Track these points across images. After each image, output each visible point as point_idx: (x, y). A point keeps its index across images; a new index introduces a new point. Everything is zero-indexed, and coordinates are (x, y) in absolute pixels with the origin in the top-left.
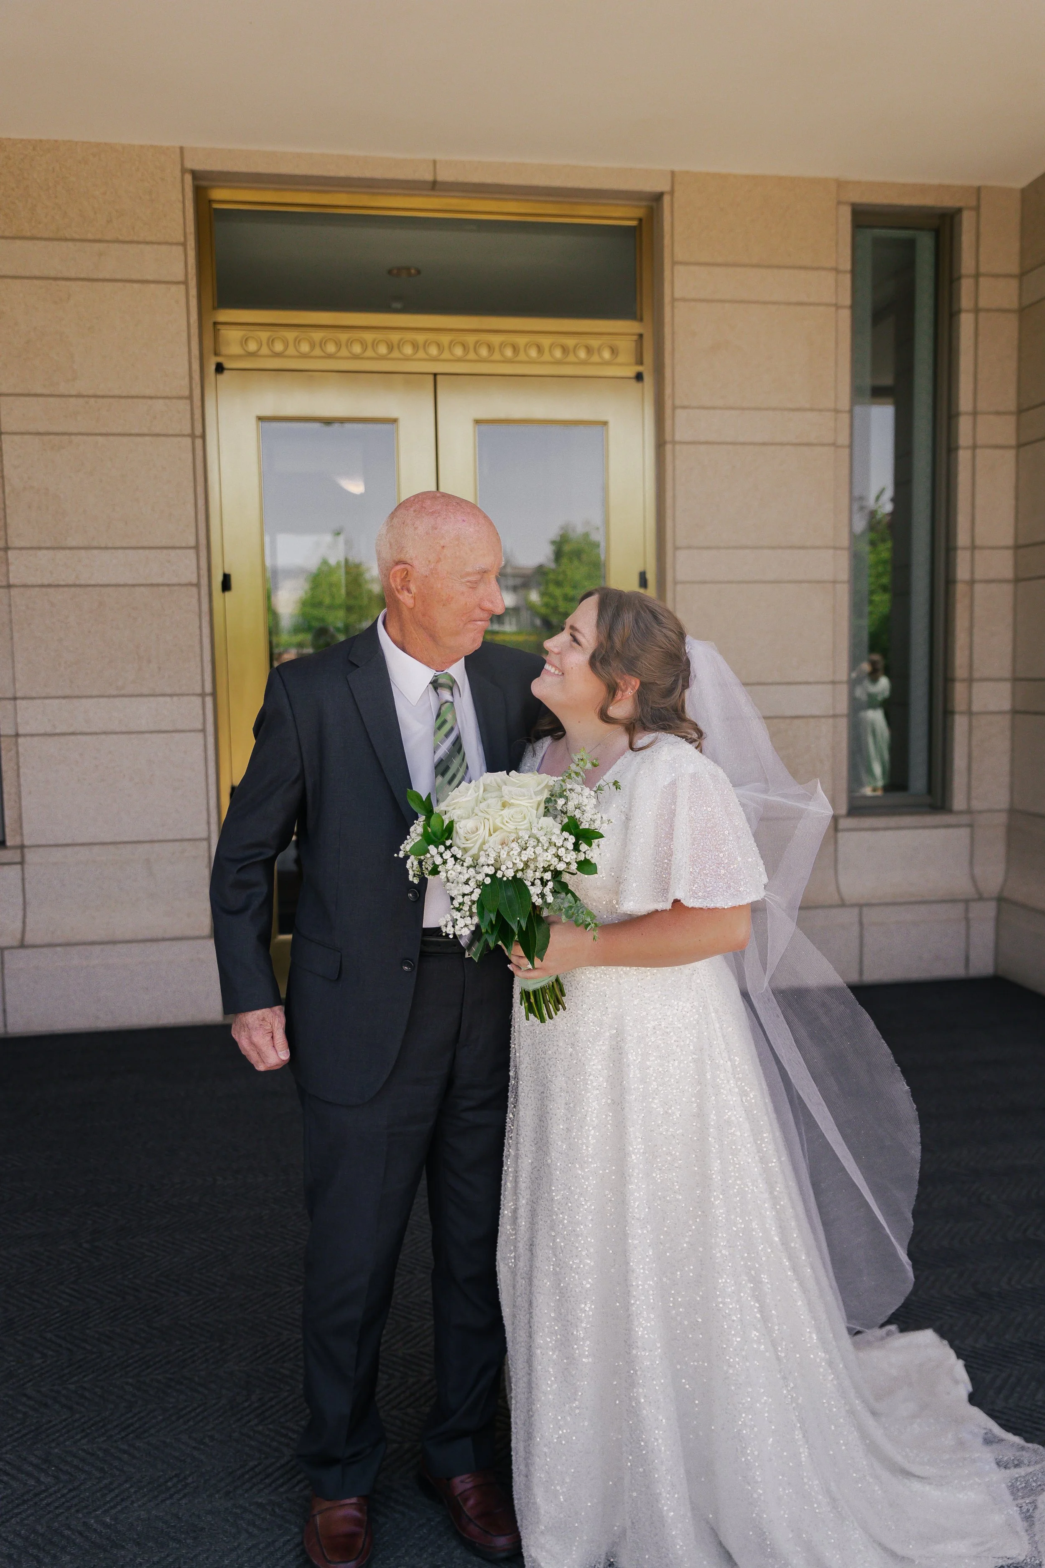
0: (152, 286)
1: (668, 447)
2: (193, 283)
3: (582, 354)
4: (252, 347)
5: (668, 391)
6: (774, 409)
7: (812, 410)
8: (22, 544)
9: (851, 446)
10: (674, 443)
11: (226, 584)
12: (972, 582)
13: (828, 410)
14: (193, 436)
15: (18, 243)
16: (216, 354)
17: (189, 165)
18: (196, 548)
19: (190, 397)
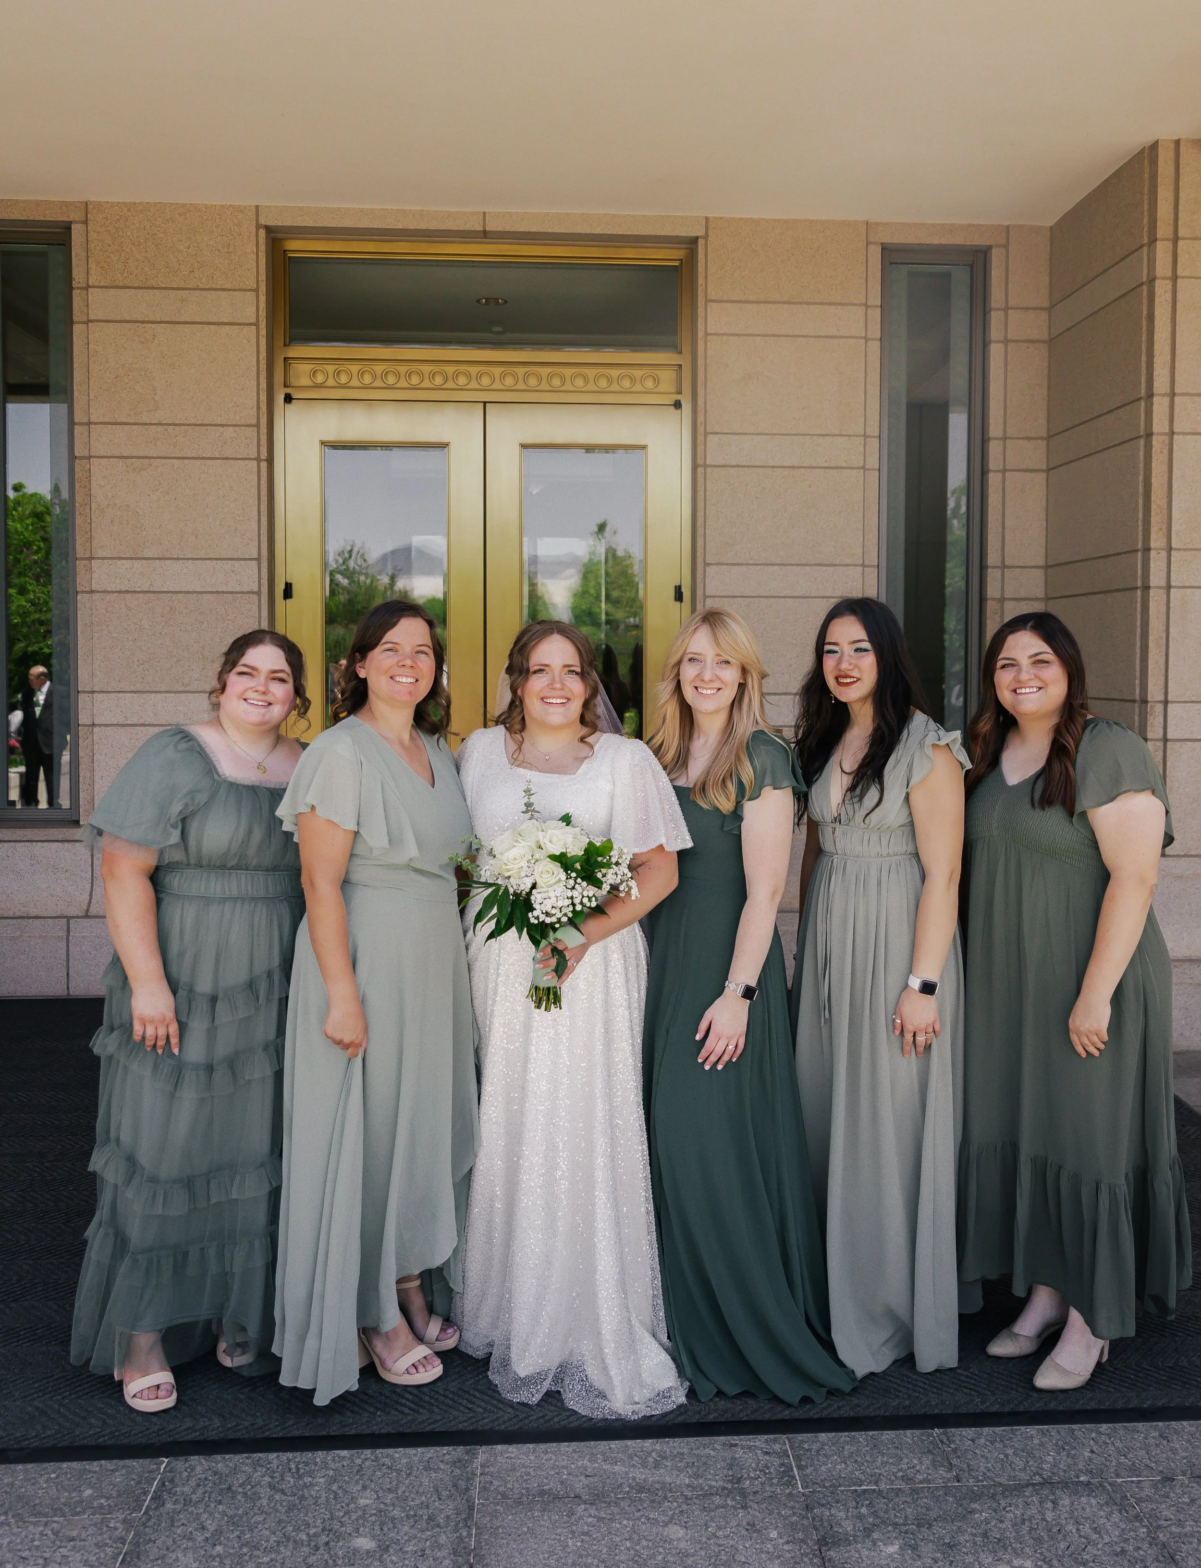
0: (227, 327)
1: (700, 470)
2: (263, 324)
3: (626, 383)
4: (320, 379)
5: (700, 418)
6: (803, 435)
7: (840, 435)
8: (104, 554)
10: (705, 466)
11: (288, 592)
12: (1002, 600)
13: (857, 436)
14: (258, 459)
15: (112, 291)
16: (285, 386)
17: (263, 221)
18: (258, 559)
19: (258, 426)
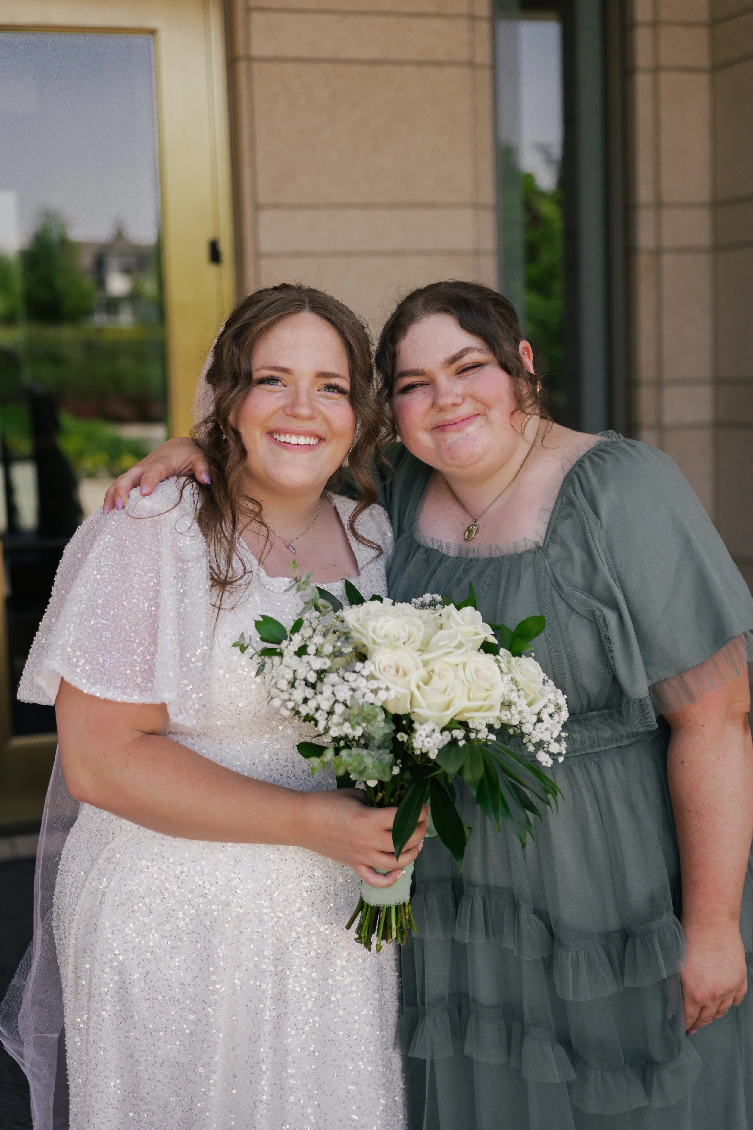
1: (242, 66)
6: (387, 14)
7: (438, 15)
9: (494, 67)
10: (250, 59)
12: (658, 252)
13: (458, 16)
